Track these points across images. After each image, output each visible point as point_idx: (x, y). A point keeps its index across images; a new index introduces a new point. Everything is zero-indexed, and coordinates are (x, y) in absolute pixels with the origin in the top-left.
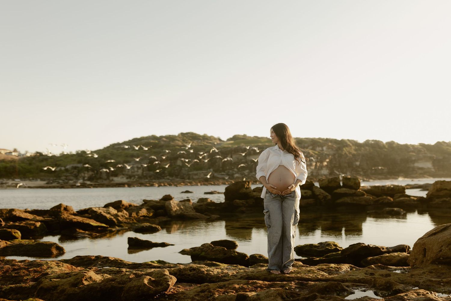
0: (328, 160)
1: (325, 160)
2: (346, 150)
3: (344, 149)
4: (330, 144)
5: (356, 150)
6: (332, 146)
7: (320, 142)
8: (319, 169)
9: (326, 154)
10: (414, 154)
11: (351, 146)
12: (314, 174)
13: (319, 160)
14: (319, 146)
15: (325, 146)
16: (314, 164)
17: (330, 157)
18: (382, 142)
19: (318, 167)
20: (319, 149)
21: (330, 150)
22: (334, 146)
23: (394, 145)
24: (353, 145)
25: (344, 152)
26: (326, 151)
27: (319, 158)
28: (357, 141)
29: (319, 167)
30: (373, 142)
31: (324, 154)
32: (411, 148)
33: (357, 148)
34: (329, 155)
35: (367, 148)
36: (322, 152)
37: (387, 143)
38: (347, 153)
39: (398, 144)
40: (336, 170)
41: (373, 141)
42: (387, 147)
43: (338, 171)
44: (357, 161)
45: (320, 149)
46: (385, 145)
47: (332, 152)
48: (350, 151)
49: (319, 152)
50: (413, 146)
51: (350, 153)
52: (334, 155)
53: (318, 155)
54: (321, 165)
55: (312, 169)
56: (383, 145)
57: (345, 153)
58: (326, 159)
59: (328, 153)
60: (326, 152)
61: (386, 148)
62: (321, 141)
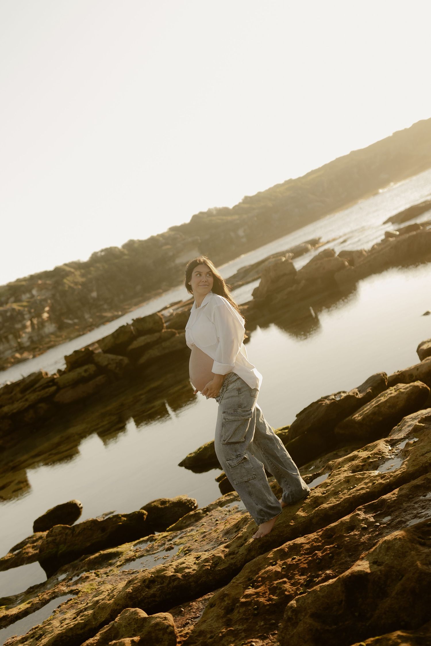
0: (47, 309)
1: (43, 311)
2: (69, 281)
3: (65, 281)
4: (40, 282)
5: (83, 276)
6: (45, 284)
7: (23, 286)
8: (39, 329)
9: (41, 301)
10: (168, 247)
11: (73, 273)
12: (35, 339)
13: (33, 314)
14: (24, 293)
15: (33, 288)
16: (28, 323)
17: (49, 301)
18: (116, 248)
19: (36, 327)
20: (25, 297)
21: (43, 292)
22: (48, 282)
23: (136, 245)
24: (76, 269)
25: (67, 286)
26: (38, 296)
27: (33, 310)
28: (79, 260)
29: (38, 326)
30: (103, 254)
31: (38, 302)
32: (161, 239)
33: (83, 271)
34: (45, 300)
35: (98, 265)
36: (32, 300)
37: (125, 246)
38: (72, 285)
39: (140, 241)
40: (67, 318)
41: (102, 251)
42: (126, 252)
43: (70, 319)
44: (91, 291)
45: (28, 295)
46: (122, 250)
47: (48, 294)
48: (76, 280)
49: (28, 302)
50: (162, 235)
51: (76, 283)
52: (54, 296)
53: (30, 307)
54: (40, 320)
55: (29, 333)
56: (119, 250)
57: (70, 287)
58: (44, 308)
59: (43, 297)
60: (39, 298)
61: (125, 255)
62: (24, 283)
